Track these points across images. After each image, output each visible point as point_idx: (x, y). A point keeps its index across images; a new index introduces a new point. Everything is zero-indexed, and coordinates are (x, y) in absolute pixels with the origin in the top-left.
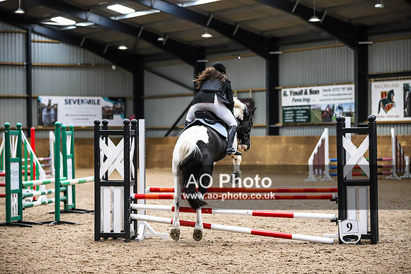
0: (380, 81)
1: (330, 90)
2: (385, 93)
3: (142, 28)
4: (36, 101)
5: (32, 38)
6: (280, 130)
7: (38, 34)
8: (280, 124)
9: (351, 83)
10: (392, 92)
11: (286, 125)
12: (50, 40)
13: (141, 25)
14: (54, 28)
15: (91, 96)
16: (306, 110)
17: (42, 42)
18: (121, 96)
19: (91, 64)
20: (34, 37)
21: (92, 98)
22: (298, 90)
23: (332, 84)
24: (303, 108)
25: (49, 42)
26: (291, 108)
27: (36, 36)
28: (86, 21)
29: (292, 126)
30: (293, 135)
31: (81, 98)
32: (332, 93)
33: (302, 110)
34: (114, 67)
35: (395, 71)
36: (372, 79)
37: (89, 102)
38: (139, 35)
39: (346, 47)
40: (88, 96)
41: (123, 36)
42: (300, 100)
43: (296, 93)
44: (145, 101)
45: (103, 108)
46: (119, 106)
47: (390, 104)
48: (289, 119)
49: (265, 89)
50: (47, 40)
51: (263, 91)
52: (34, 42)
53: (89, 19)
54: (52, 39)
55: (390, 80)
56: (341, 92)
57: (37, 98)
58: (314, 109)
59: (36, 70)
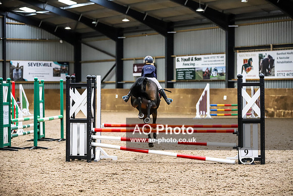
0: (243, 52)
1: (208, 58)
2: (247, 60)
3: (81, 15)
4: (9, 63)
5: (7, 22)
6: (175, 85)
7: (11, 18)
8: (174, 81)
9: (223, 53)
10: (251, 59)
11: (179, 81)
12: (19, 23)
13: (80, 13)
14: (21, 14)
15: (46, 61)
16: (193, 71)
17: (13, 24)
18: (66, 61)
19: (46, 39)
20: (8, 21)
21: (46, 62)
22: (187, 57)
23: (210, 54)
24: (190, 70)
25: (18, 24)
26: (182, 70)
27: (9, 20)
28: (44, 10)
29: (182, 82)
30: (183, 88)
31: (39, 62)
32: (210, 59)
33: (190, 71)
34: (61, 41)
35: (253, 45)
36: (238, 51)
37: (45, 65)
38: (79, 20)
39: (220, 29)
40: (44, 60)
41: (68, 20)
42: (188, 65)
43: (185, 60)
44: (82, 64)
45: (54, 69)
46: (64, 67)
47: (250, 67)
48: (181, 77)
49: (164, 57)
50: (16, 22)
51: (163, 58)
52: (8, 24)
53: (46, 9)
54: (20, 22)
55: (250, 51)
56: (216, 59)
57: (10, 62)
58: (197, 71)
59: (9, 43)
